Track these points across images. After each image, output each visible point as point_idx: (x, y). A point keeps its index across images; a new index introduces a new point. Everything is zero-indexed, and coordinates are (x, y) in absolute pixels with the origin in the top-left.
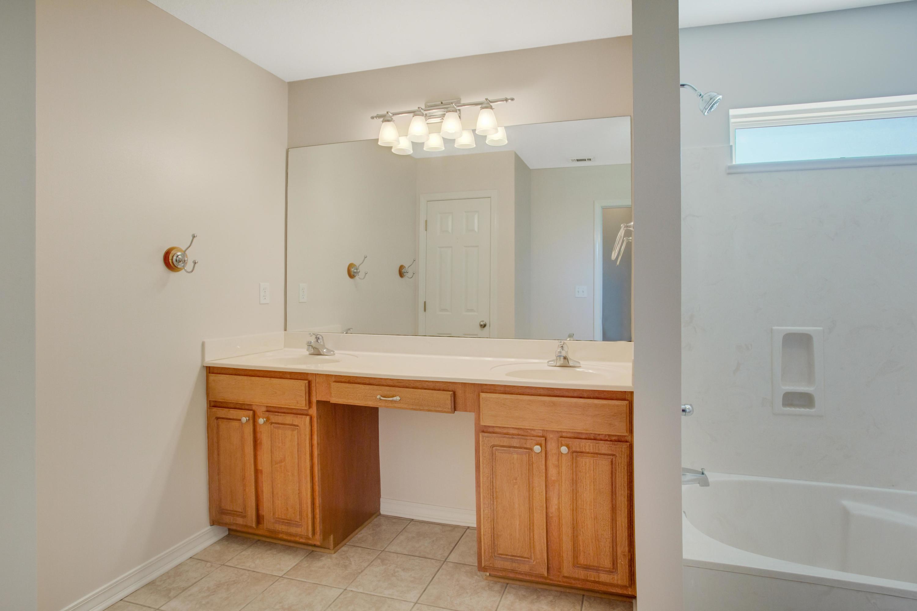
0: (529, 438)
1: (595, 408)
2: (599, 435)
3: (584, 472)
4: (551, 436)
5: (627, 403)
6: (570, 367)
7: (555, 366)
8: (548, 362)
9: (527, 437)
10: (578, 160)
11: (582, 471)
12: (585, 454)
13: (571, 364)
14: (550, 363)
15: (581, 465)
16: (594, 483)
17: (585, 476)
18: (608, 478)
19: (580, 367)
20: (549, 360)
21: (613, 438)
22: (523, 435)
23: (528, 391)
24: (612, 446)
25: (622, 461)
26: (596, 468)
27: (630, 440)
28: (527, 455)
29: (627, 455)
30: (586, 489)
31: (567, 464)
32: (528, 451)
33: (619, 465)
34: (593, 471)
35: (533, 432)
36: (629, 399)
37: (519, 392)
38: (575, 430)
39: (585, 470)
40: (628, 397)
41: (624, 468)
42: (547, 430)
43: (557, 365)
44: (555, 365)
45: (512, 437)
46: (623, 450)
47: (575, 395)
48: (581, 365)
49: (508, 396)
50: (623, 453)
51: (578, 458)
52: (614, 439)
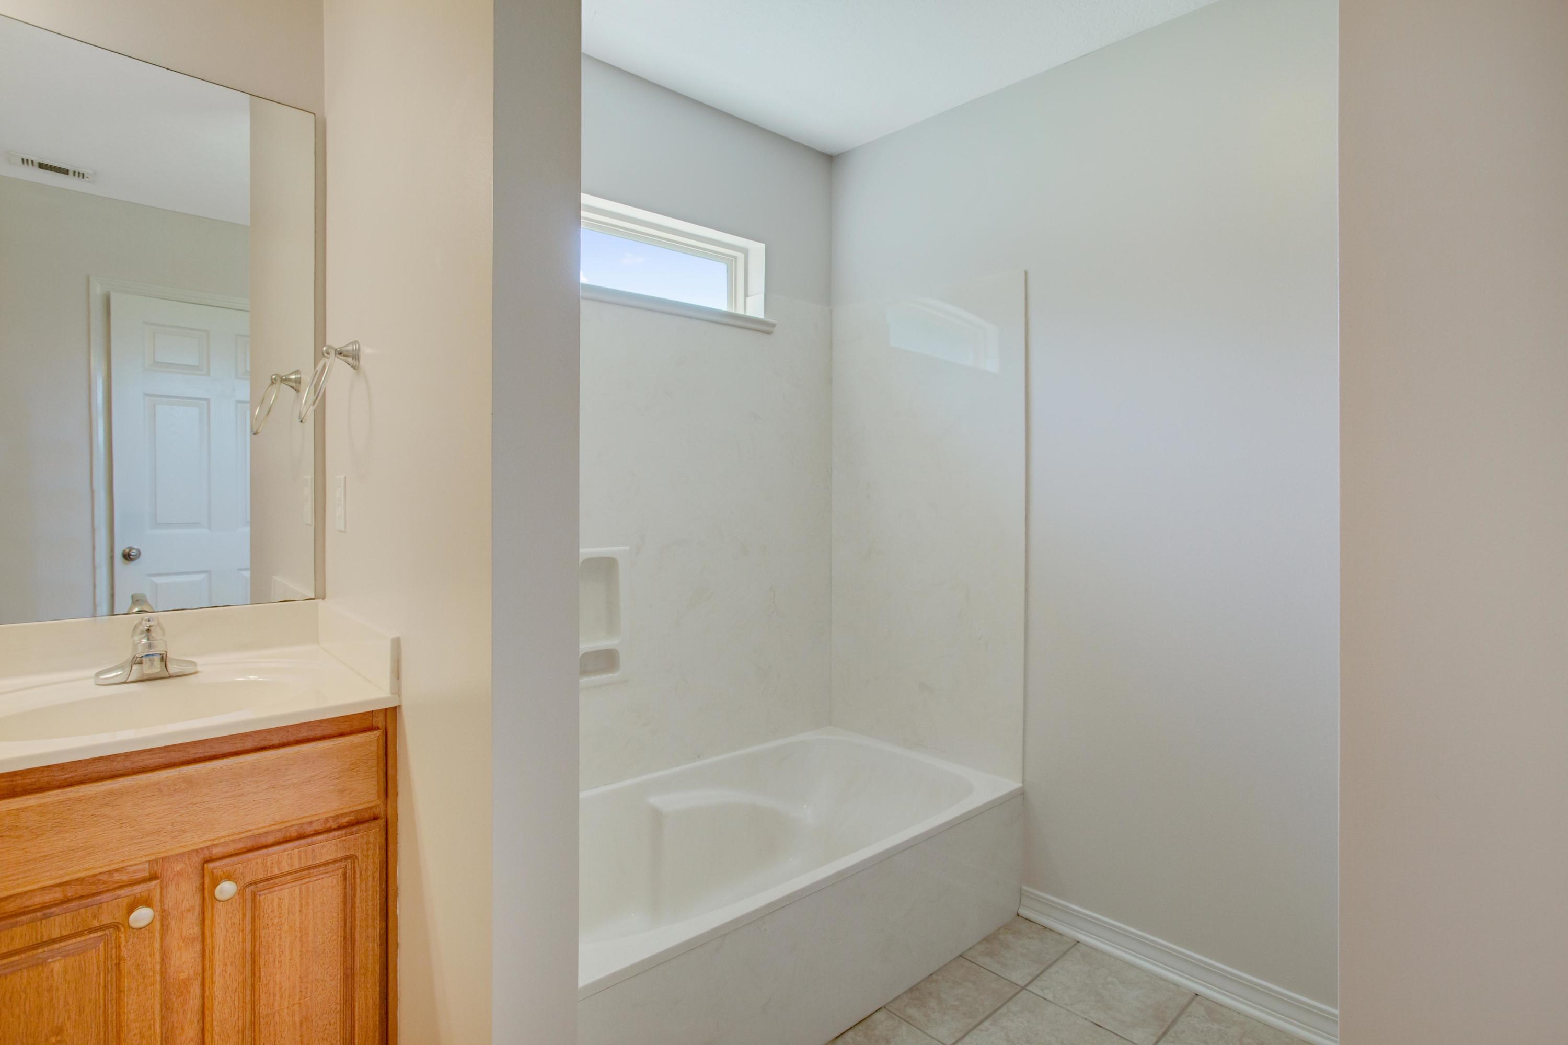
0: (106, 897)
1: (305, 764)
2: (311, 823)
3: (275, 923)
4: (178, 867)
5: (379, 734)
6: (171, 677)
7: (125, 683)
8: (98, 675)
9: (99, 898)
10: (41, 166)
11: (270, 924)
12: (276, 881)
13: (173, 669)
14: (102, 677)
15: (269, 911)
16: (301, 940)
17: (278, 932)
18: (335, 915)
19: (196, 673)
20: (98, 671)
21: (345, 820)
22: (81, 897)
23: (101, 767)
24: (345, 840)
25: (369, 865)
26: (307, 904)
27: (382, 813)
28: (102, 945)
29: (379, 847)
30: (280, 962)
31: (230, 923)
32: (100, 933)
33: (361, 874)
34: (300, 911)
35: (117, 877)
36: (380, 725)
37: (66, 779)
38: (250, 831)
39: (280, 917)
40: (379, 722)
41: (374, 878)
42: (163, 859)
43: (128, 680)
44: (124, 680)
45: (45, 915)
46: (372, 839)
47: (249, 745)
48: (199, 669)
49: (31, 801)
50: (371, 846)
51: (260, 895)
52: (347, 822)
